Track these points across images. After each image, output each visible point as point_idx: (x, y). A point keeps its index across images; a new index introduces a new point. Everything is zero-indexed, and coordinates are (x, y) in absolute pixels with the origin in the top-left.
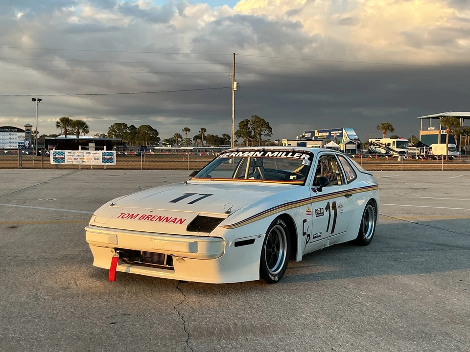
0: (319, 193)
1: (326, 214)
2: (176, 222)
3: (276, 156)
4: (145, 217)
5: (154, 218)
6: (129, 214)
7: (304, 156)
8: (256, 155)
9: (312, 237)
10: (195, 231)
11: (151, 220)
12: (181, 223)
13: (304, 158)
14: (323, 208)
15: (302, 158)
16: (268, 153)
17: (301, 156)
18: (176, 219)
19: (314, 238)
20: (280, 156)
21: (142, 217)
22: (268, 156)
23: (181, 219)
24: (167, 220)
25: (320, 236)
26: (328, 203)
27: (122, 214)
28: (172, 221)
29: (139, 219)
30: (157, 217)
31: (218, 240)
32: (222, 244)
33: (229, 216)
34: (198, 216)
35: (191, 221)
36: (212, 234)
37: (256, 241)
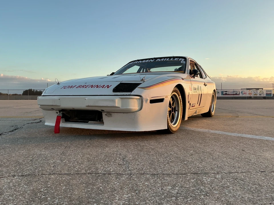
0: (193, 79)
2: (104, 87)
3: (163, 60)
4: (81, 87)
5: (87, 86)
6: (69, 86)
7: (180, 59)
8: (151, 61)
9: (191, 105)
10: (119, 92)
11: (85, 87)
12: (108, 88)
13: (181, 60)
16: (158, 60)
17: (179, 59)
18: (104, 86)
19: (192, 107)
20: (166, 60)
21: (79, 86)
23: (108, 86)
24: (97, 86)
25: (194, 106)
26: (198, 86)
27: (64, 86)
28: (101, 87)
29: (76, 88)
30: (90, 86)
31: (138, 97)
32: (141, 100)
33: (144, 82)
34: (121, 83)
35: (116, 86)
36: (133, 93)
37: (165, 100)
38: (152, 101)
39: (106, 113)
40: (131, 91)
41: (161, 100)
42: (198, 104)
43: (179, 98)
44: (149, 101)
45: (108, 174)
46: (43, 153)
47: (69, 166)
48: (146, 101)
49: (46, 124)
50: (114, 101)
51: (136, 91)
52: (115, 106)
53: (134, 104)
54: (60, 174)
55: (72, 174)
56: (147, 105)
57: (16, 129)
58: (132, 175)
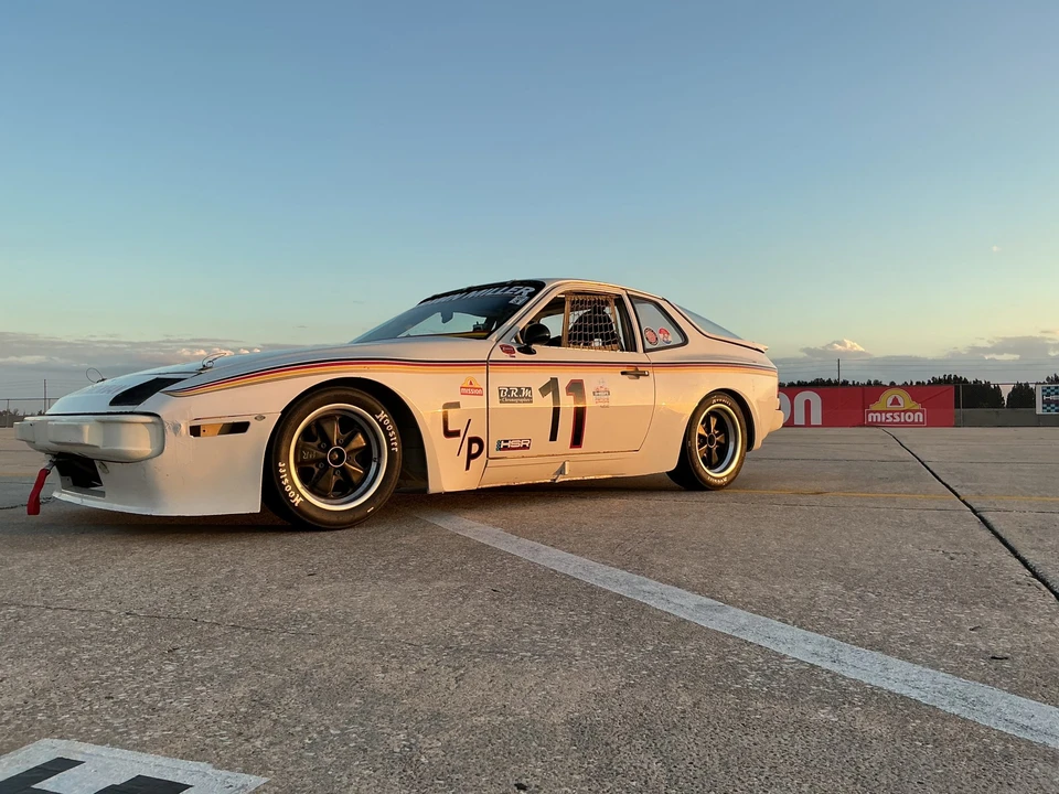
1: (543, 401)
9: (491, 445)
13: (521, 294)
14: (529, 388)
17: (519, 290)
19: (500, 450)
25: (524, 447)
26: (555, 379)
31: (151, 419)
32: (158, 428)
33: (201, 374)
34: (157, 379)
39: (98, 463)
41: (240, 427)
42: (553, 437)
44: (185, 429)
48: (176, 428)
51: (152, 402)
52: (81, 442)
53: (135, 439)
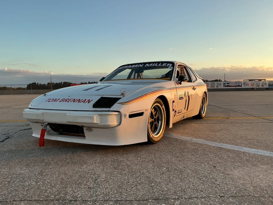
0: (180, 85)
1: (184, 98)
2: (85, 102)
3: (152, 66)
4: (64, 100)
5: (70, 100)
6: (54, 99)
7: (169, 64)
8: (140, 66)
9: (177, 112)
10: (99, 108)
11: (68, 102)
12: (89, 103)
13: (169, 66)
14: (182, 95)
15: (168, 65)
16: (147, 65)
17: (167, 64)
18: (86, 100)
19: (178, 113)
20: (154, 65)
21: (62, 100)
22: (147, 66)
23: (89, 100)
24: (79, 101)
25: (181, 112)
26: (185, 91)
27: (49, 99)
28: (82, 101)
29: (60, 101)
30: (72, 100)
31: (117, 113)
32: (120, 116)
33: (124, 96)
34: (102, 97)
35: (96, 101)
36: (112, 109)
37: (144, 114)
38: (131, 116)
39: (86, 128)
40: (110, 106)
41: (141, 114)
42: (185, 109)
43: (162, 108)
44: (128, 116)
45: (74, 201)
46: (23, 172)
47: (42, 189)
48: (125, 116)
49: (33, 135)
50: (92, 118)
51: (115, 107)
52: (93, 122)
53: (112, 120)
54: (30, 200)
55: (41, 200)
56: (126, 120)
57: (7, 139)
58: (96, 202)
